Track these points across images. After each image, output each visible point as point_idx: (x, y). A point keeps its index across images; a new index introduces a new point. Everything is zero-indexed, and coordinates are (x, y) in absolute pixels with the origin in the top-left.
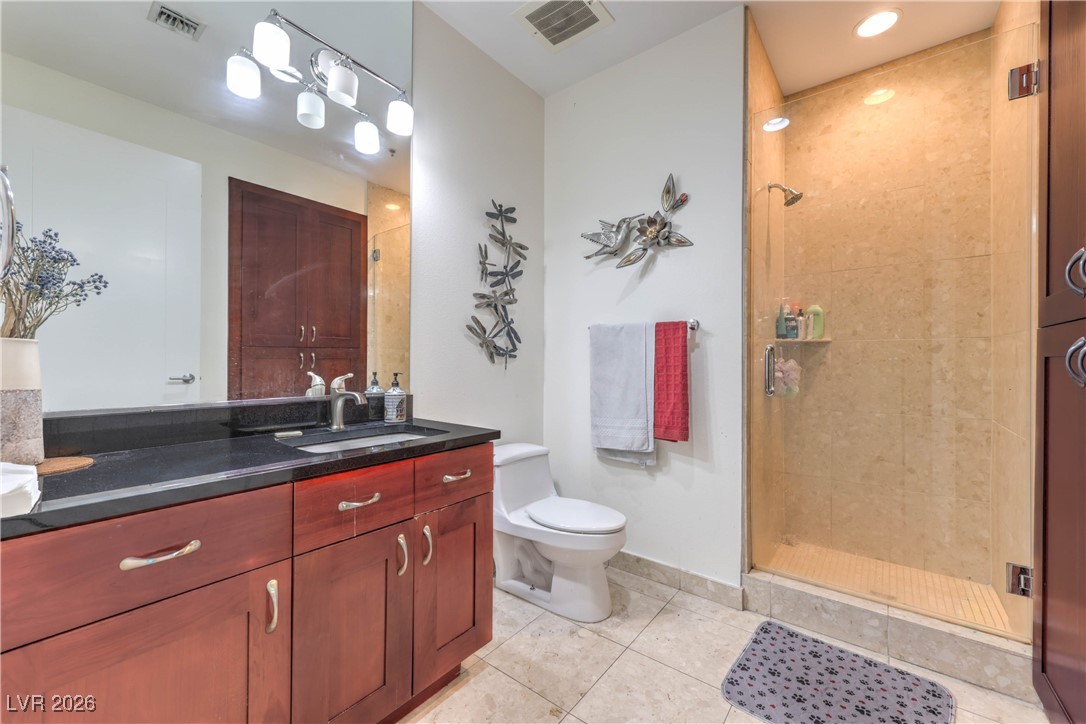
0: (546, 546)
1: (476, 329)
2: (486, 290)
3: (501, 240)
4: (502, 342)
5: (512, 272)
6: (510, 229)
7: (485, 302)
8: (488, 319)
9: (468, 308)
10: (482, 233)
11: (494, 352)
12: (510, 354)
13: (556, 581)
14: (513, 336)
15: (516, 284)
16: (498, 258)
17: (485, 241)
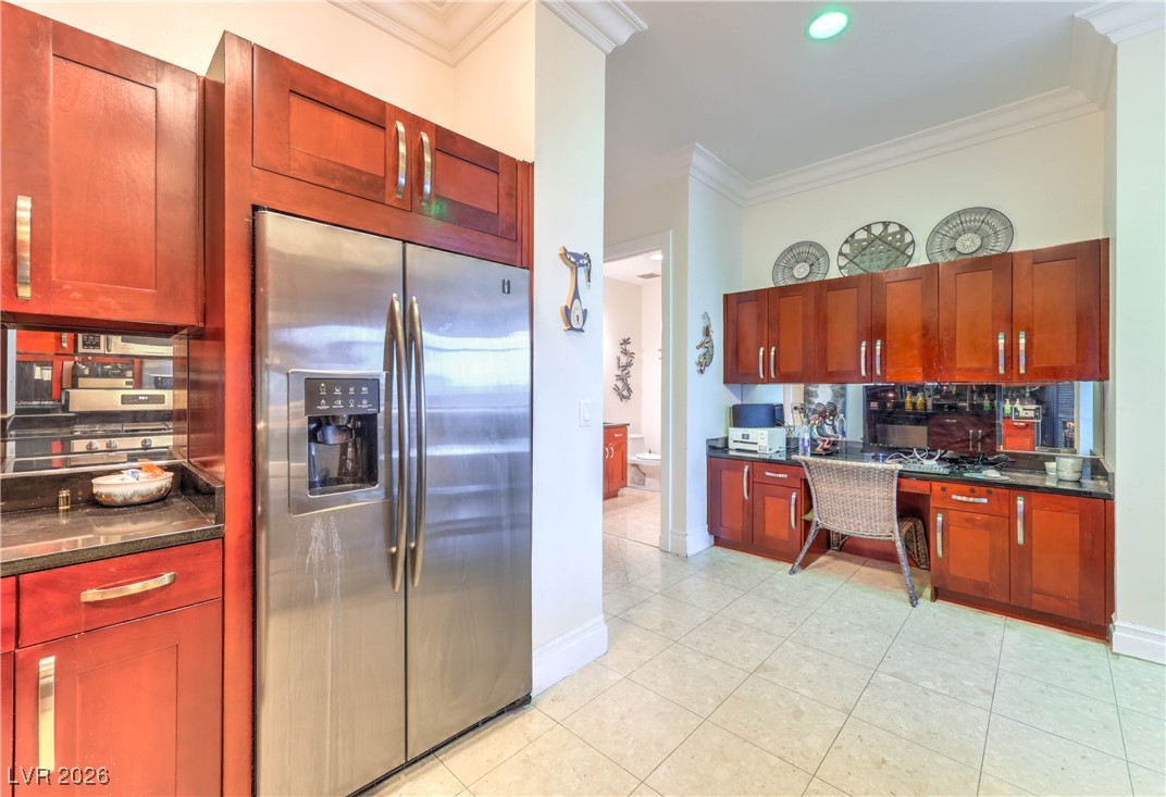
0: (646, 466)
1: (616, 389)
2: (619, 373)
3: (625, 352)
4: (625, 393)
5: (629, 365)
6: (628, 347)
7: (620, 378)
8: (620, 384)
9: (613, 381)
10: (618, 351)
11: (623, 397)
12: (628, 398)
13: (647, 480)
14: (629, 390)
15: (630, 369)
16: (624, 360)
17: (619, 354)
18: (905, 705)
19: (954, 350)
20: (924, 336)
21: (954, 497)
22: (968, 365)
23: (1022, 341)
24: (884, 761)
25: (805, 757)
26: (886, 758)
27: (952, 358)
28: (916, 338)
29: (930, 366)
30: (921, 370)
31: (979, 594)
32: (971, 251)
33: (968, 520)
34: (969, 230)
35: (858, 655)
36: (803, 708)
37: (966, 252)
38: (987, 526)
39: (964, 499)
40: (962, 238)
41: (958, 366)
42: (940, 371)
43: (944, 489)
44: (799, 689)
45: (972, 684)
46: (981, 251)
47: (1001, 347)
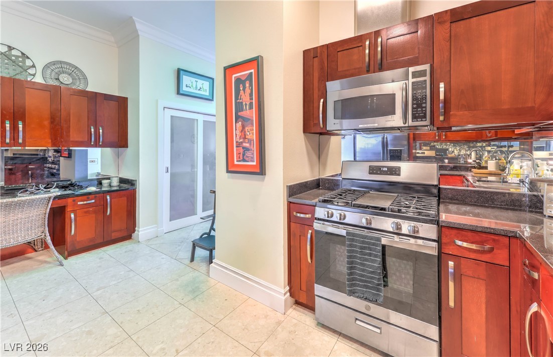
18: (117, 293)
19: (69, 132)
20: (52, 122)
21: (79, 203)
22: (77, 140)
23: (101, 131)
24: (139, 311)
25: (117, 337)
26: (138, 309)
27: (68, 136)
28: (46, 123)
29: (56, 139)
30: (50, 141)
31: (92, 244)
32: (67, 83)
33: (86, 212)
34: (66, 73)
35: (73, 296)
36: (87, 330)
37: (65, 83)
38: (95, 212)
39: (85, 202)
40: (62, 75)
41: (71, 139)
42: (62, 142)
43: (74, 201)
44: (72, 328)
45: (123, 272)
46: (72, 85)
47: (93, 133)
